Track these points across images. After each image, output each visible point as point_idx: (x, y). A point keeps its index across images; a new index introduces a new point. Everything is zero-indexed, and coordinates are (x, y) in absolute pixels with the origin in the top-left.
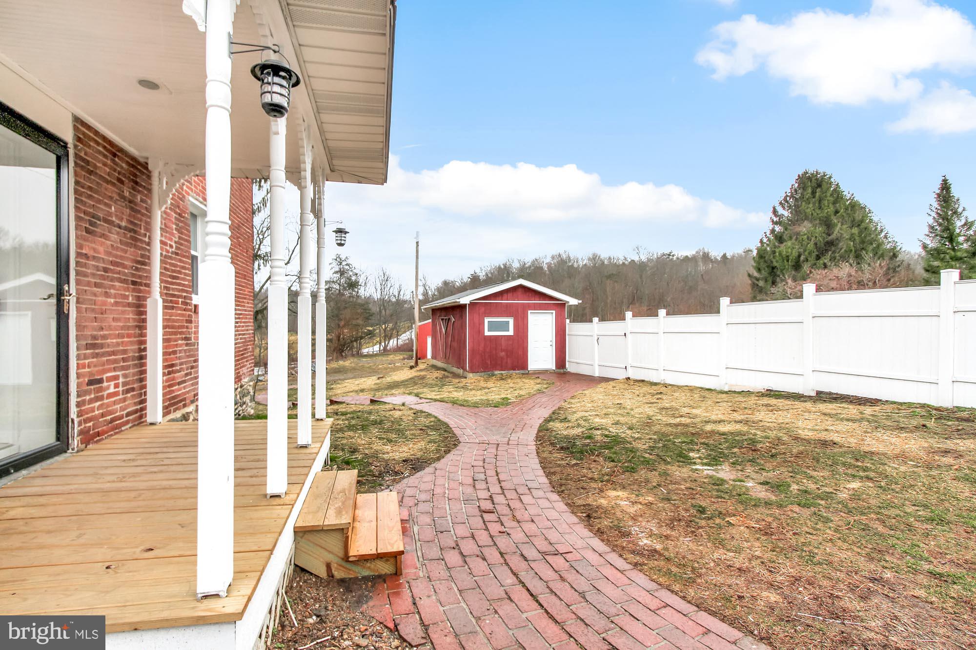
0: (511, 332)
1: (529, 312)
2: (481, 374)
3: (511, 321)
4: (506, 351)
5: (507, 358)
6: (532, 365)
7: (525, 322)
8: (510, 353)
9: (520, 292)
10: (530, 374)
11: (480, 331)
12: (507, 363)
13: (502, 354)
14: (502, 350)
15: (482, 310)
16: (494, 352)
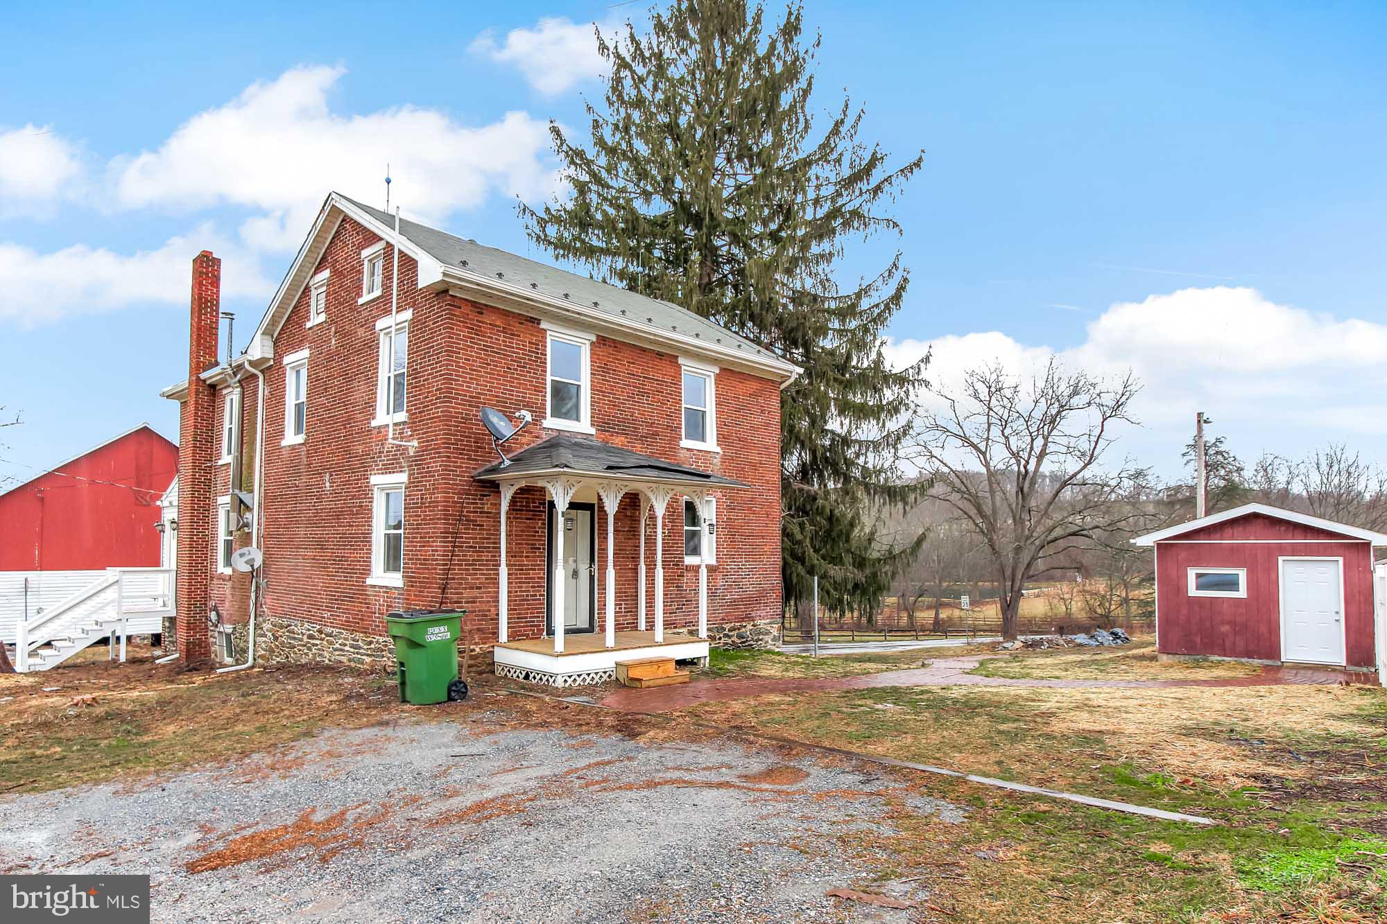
0: (1242, 593)
1: (1281, 559)
2: (1182, 658)
3: (1242, 575)
4: (1232, 623)
5: (1235, 635)
6: (1291, 651)
7: (1273, 576)
8: (1239, 628)
9: (1258, 526)
10: (1287, 668)
11: (1181, 588)
12: (1234, 643)
13: (1225, 628)
14: (1223, 623)
15: (1183, 555)
16: (1208, 624)
